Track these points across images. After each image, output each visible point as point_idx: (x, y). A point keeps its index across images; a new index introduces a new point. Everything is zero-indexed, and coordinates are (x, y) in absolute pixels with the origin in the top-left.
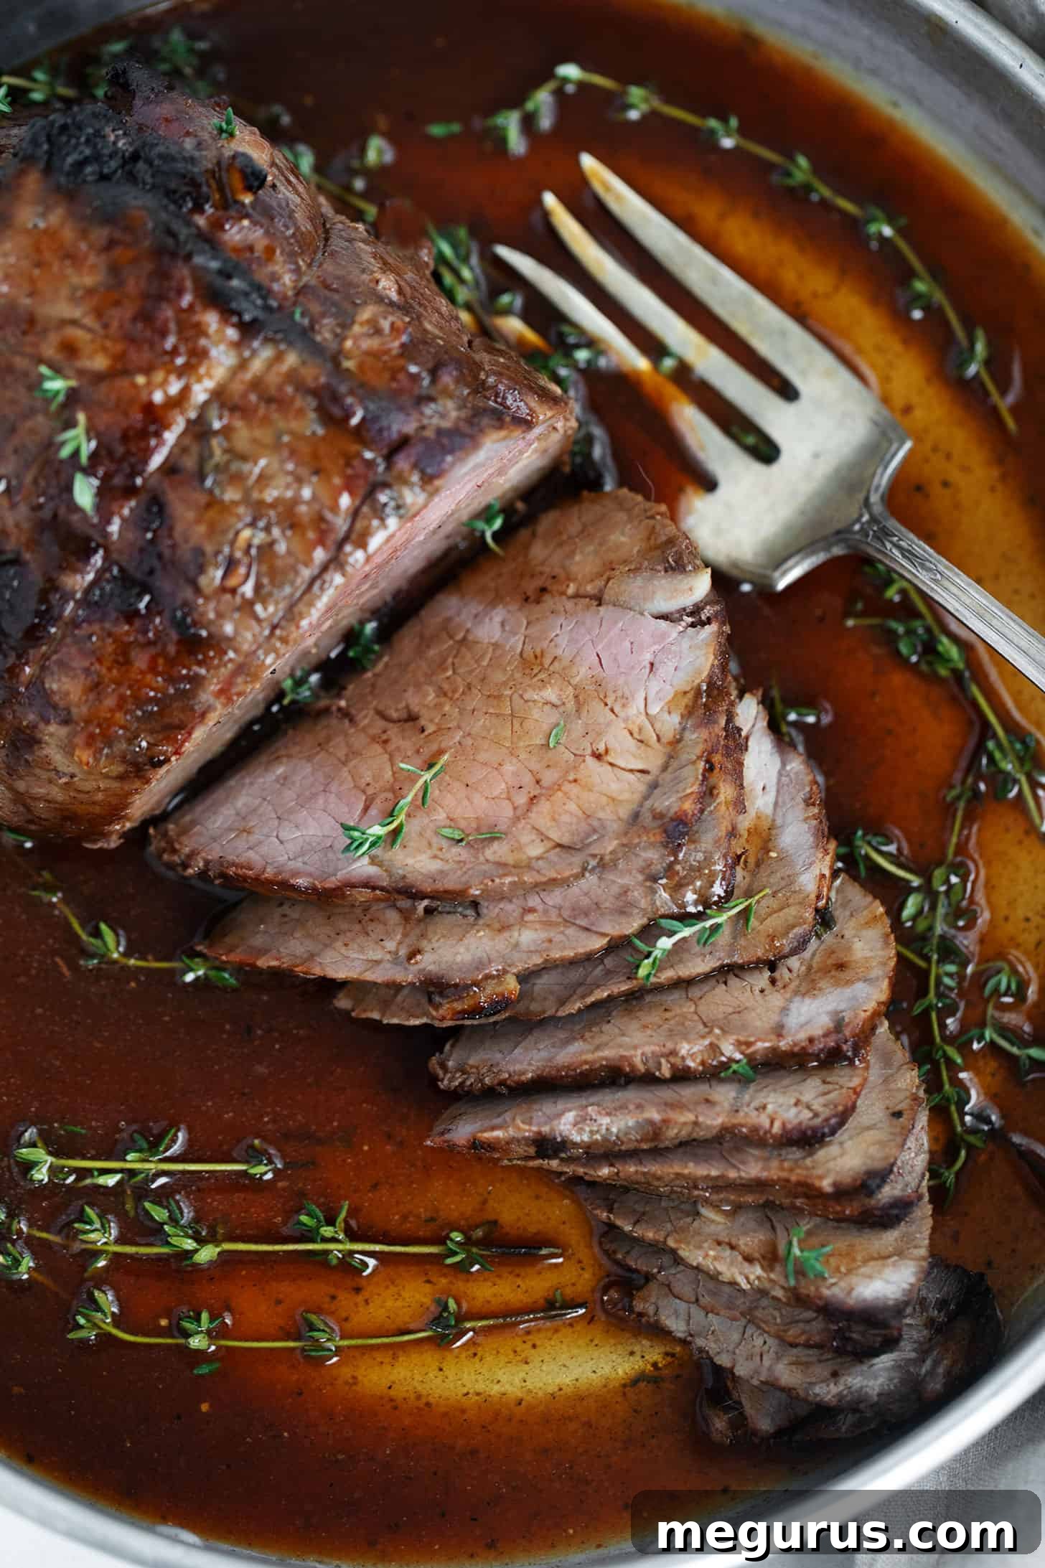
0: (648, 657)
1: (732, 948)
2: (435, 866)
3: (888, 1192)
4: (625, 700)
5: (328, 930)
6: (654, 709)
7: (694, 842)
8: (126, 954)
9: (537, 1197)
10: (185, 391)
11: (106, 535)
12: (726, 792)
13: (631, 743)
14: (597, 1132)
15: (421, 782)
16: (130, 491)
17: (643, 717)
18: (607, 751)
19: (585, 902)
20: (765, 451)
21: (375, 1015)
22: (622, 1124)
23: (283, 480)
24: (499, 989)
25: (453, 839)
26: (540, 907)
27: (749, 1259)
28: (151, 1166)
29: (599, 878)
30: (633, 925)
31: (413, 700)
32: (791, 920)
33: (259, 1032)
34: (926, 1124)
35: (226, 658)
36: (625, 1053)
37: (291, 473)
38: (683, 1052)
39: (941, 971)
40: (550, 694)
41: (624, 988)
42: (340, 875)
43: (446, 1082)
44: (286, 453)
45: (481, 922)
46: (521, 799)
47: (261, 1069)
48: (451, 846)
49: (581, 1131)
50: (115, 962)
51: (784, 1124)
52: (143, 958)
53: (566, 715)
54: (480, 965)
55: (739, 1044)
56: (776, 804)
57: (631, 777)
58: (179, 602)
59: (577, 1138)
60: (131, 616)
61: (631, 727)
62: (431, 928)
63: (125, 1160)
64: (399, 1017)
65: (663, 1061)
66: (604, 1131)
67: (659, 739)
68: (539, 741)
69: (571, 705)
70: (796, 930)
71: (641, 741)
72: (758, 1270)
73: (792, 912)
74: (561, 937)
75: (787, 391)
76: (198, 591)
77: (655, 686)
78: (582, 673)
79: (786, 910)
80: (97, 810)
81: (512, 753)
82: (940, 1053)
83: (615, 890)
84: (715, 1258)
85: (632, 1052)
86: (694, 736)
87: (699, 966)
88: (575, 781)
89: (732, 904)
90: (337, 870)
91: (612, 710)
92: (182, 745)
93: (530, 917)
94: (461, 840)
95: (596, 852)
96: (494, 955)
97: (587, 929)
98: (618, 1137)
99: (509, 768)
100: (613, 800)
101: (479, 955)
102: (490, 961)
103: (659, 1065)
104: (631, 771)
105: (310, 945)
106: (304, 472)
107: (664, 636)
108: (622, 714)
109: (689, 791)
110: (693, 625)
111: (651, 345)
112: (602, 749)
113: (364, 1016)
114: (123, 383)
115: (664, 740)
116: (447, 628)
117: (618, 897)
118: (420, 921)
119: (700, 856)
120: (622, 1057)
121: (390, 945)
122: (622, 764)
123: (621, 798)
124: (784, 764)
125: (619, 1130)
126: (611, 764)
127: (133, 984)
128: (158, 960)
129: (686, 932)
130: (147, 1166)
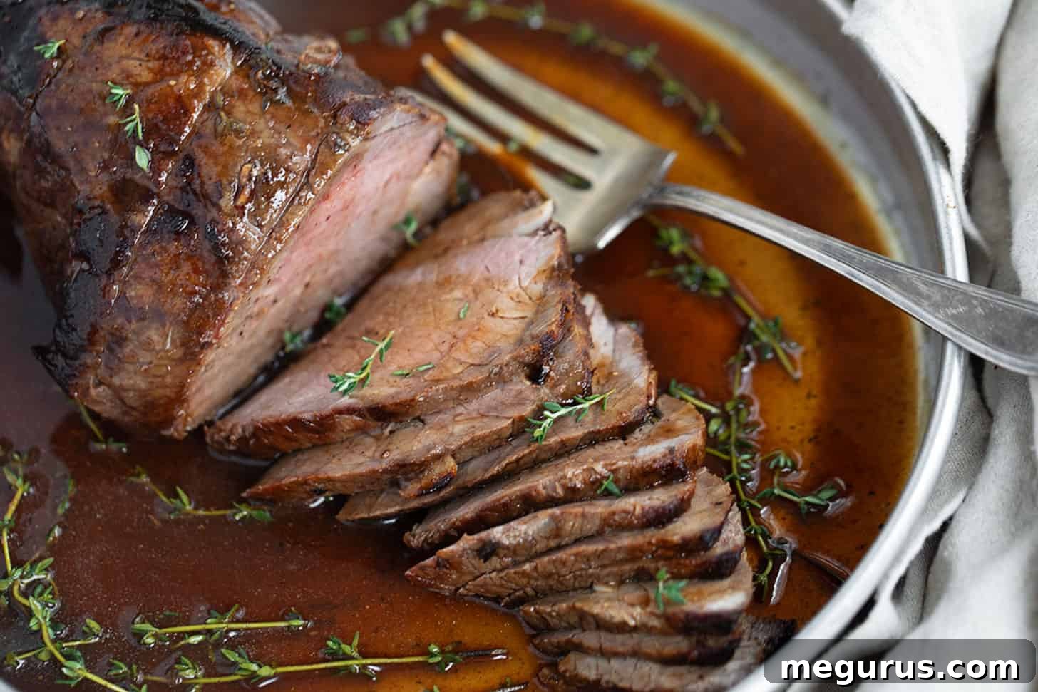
0: (517, 258)
1: (594, 422)
2: (393, 390)
3: (718, 549)
4: (506, 283)
5: (327, 456)
6: (525, 284)
7: (561, 357)
8: (196, 508)
9: (486, 624)
10: (201, 86)
11: (158, 184)
12: (578, 329)
13: (512, 304)
14: (519, 536)
15: (378, 349)
16: (170, 155)
17: (518, 289)
18: (497, 311)
19: (494, 403)
20: (582, 184)
21: (365, 515)
22: (535, 528)
23: (266, 133)
24: (443, 469)
25: (402, 375)
26: (465, 412)
27: (632, 605)
28: (224, 625)
29: (502, 390)
30: (527, 410)
31: (369, 324)
32: (632, 402)
33: (289, 545)
34: (740, 519)
35: (242, 257)
36: (531, 484)
37: (272, 128)
38: (570, 474)
39: (739, 460)
40: (458, 294)
41: (526, 451)
42: (330, 407)
43: (415, 541)
44: (268, 116)
45: (426, 427)
46: (445, 347)
47: (292, 567)
48: (402, 379)
49: (508, 537)
50: (188, 514)
51: (643, 509)
52: (207, 509)
53: (469, 302)
54: (429, 449)
55: (605, 466)
56: (614, 351)
57: (516, 322)
58: (209, 219)
59: (506, 542)
60: (178, 234)
61: (511, 295)
62: (394, 438)
63: (205, 623)
64: (380, 509)
65: (557, 484)
66: (523, 535)
67: (530, 298)
68: (453, 317)
69: (471, 295)
70: (636, 407)
71: (520, 302)
72: (638, 610)
73: (632, 398)
74: (481, 424)
75: (591, 151)
76: (219, 209)
77: (524, 270)
78: (476, 278)
79: (628, 398)
80: (168, 392)
81: (437, 327)
82: (746, 503)
83: (513, 393)
84: (609, 607)
85: (536, 483)
86: (553, 293)
87: (575, 432)
88: (479, 329)
89: (591, 397)
90: (328, 406)
91: (498, 290)
92: (219, 328)
93: (457, 419)
94: (408, 374)
95: (497, 363)
96: (437, 441)
97: (497, 417)
98: (533, 539)
99: (435, 336)
100: (505, 335)
101: (427, 443)
102: (435, 445)
103: (554, 489)
104: (515, 319)
105: (315, 466)
106: (282, 127)
107: (526, 245)
108: (505, 290)
109: (553, 320)
110: (545, 235)
111: (503, 137)
112: (494, 310)
113: (357, 517)
114: (163, 85)
115: (534, 298)
116: (388, 289)
117: (516, 396)
118: (388, 437)
119: (566, 366)
120: (530, 488)
121: (369, 453)
122: (507, 315)
123: (509, 333)
124: (616, 330)
125: (533, 533)
126: (502, 318)
127: (202, 526)
128: (218, 509)
129: (563, 411)
130: (221, 626)
